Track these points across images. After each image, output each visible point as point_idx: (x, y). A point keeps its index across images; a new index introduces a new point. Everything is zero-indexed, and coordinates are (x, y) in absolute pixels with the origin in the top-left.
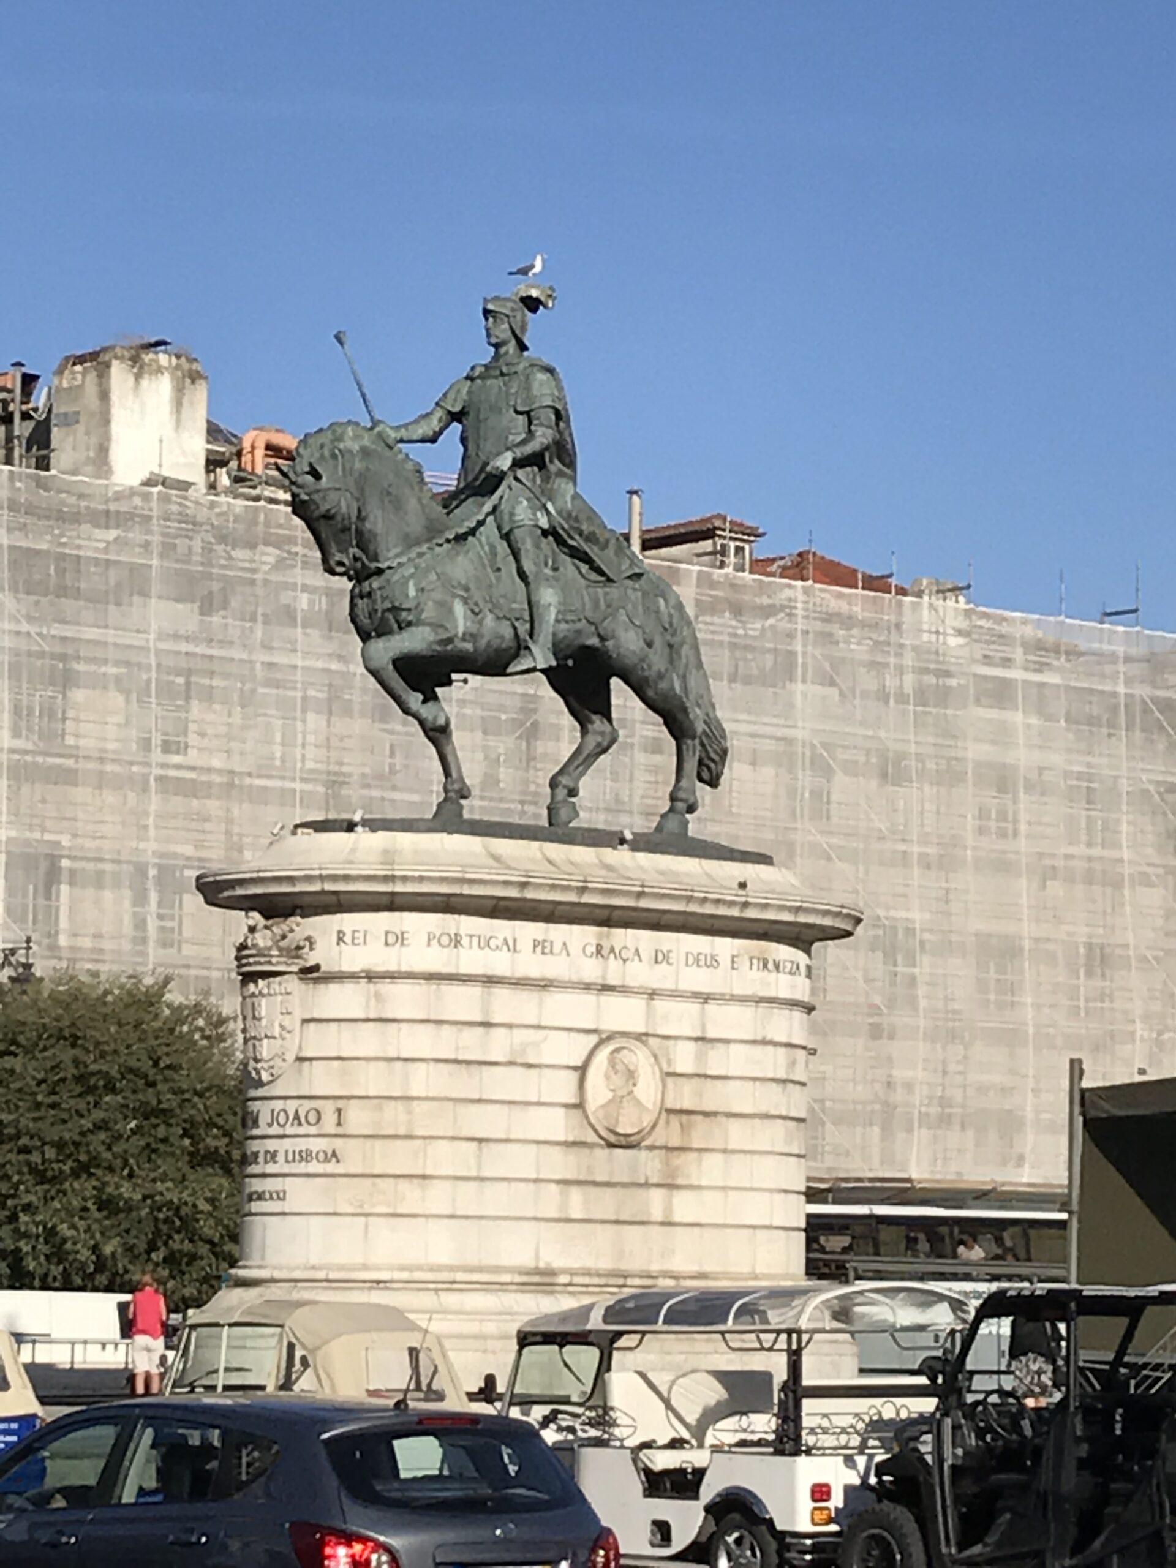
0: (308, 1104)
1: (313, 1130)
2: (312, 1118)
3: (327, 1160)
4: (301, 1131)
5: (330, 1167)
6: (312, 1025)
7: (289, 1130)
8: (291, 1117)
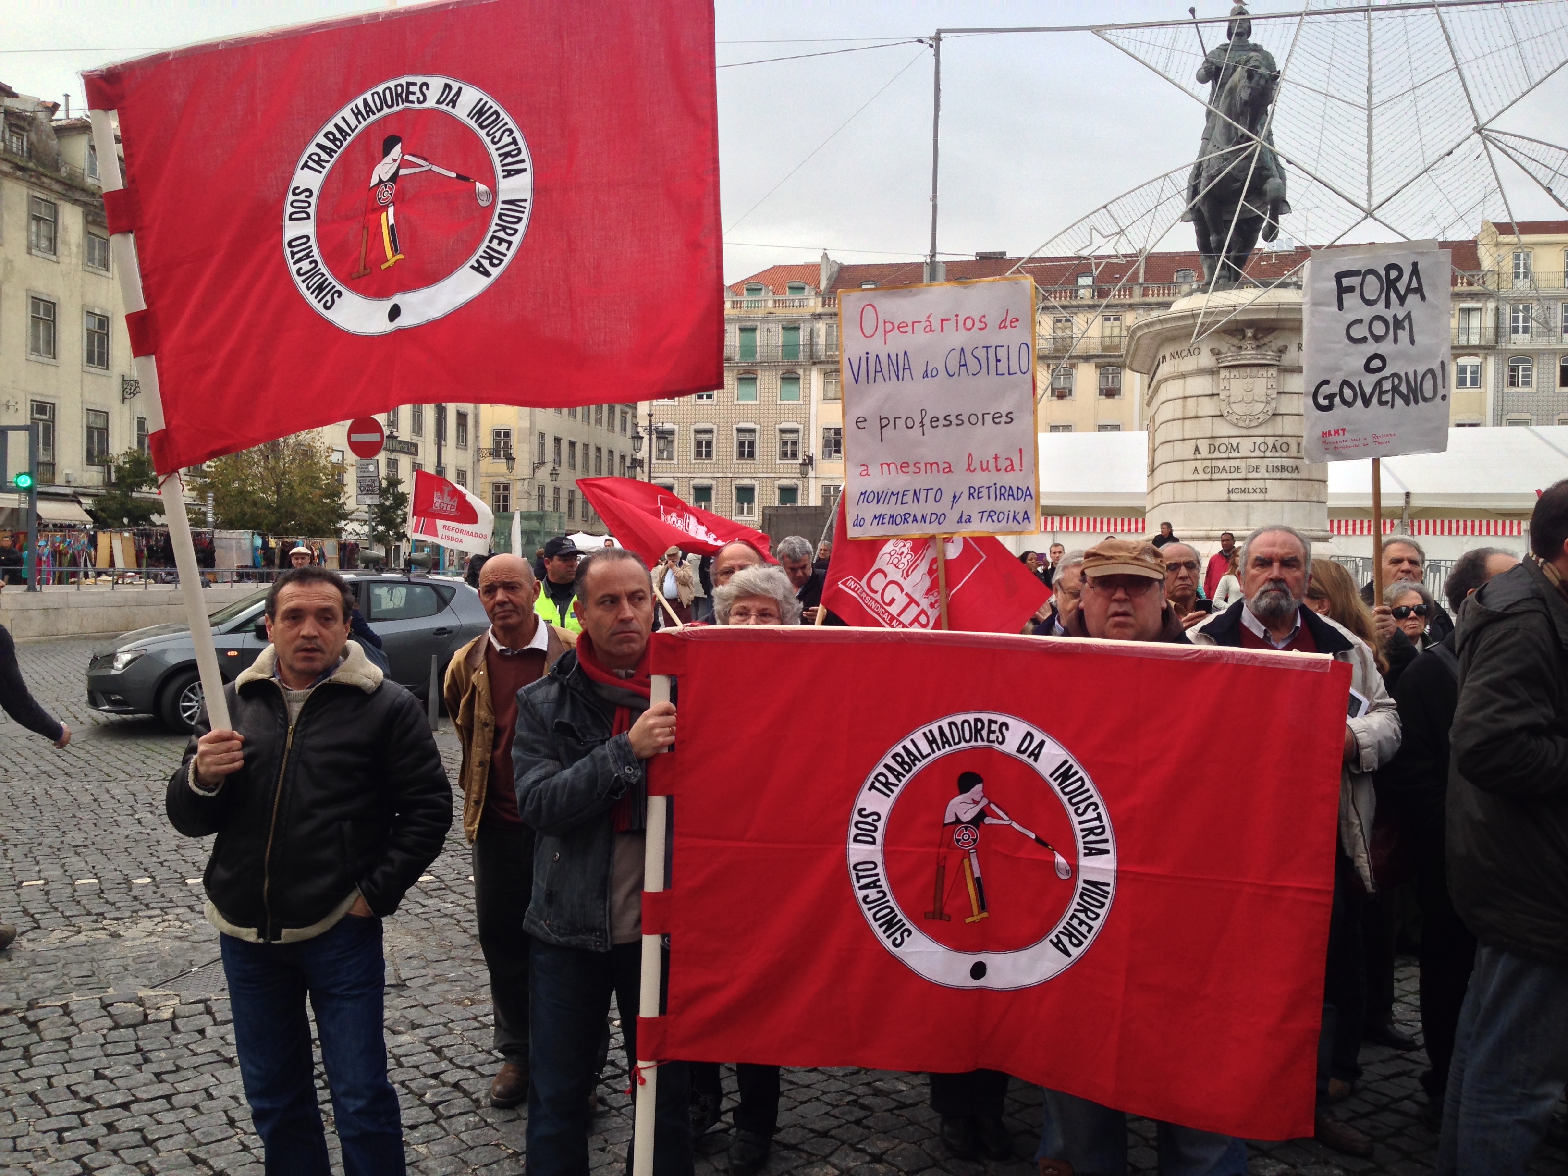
0: (1282, 440)
1: (1284, 454)
2: (1284, 447)
3: (1293, 471)
4: (1277, 454)
5: (1295, 475)
6: (1283, 396)
7: (1268, 454)
8: (1270, 446)
